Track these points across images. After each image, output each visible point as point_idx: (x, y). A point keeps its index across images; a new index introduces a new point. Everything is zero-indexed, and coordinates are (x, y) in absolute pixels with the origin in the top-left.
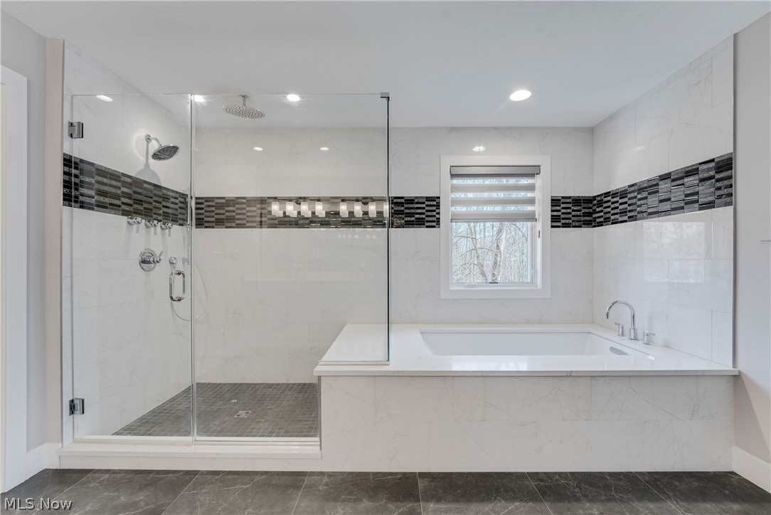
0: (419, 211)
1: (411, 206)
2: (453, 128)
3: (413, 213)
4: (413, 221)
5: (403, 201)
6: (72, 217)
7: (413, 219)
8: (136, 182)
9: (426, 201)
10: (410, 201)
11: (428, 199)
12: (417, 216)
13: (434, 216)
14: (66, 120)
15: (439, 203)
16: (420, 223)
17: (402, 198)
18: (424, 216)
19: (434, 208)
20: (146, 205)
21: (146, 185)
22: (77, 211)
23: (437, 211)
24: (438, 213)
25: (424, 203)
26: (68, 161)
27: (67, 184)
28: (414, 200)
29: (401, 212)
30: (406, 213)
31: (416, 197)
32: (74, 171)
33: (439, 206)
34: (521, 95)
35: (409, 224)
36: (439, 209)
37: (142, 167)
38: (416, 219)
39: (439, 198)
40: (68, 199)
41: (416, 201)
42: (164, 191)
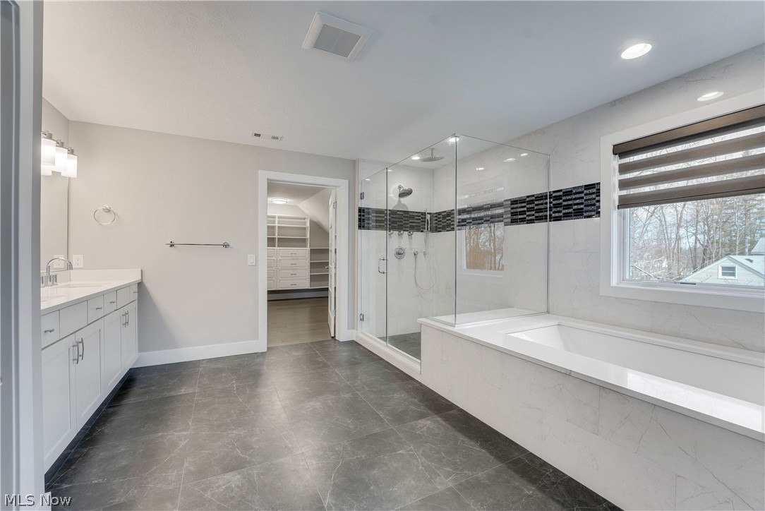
0: (578, 201)
1: (569, 197)
2: (615, 101)
3: (571, 205)
4: (571, 213)
5: (561, 193)
6: (361, 234)
7: (571, 210)
8: (393, 212)
9: (585, 189)
10: (568, 192)
11: (588, 187)
12: (575, 207)
13: (594, 205)
14: (360, 192)
15: (599, 189)
16: (579, 214)
17: (560, 191)
18: (582, 206)
19: (594, 196)
20: (398, 223)
21: (398, 213)
22: (364, 231)
23: (597, 198)
24: (599, 201)
25: (582, 192)
26: (360, 210)
27: (360, 220)
28: (572, 191)
29: (559, 205)
30: (564, 206)
31: (574, 188)
32: (362, 214)
33: (599, 192)
34: (636, 51)
35: (567, 216)
36: (599, 196)
37: (396, 203)
38: (574, 210)
39: (599, 184)
40: (360, 227)
41: (574, 191)
42: (411, 214)
